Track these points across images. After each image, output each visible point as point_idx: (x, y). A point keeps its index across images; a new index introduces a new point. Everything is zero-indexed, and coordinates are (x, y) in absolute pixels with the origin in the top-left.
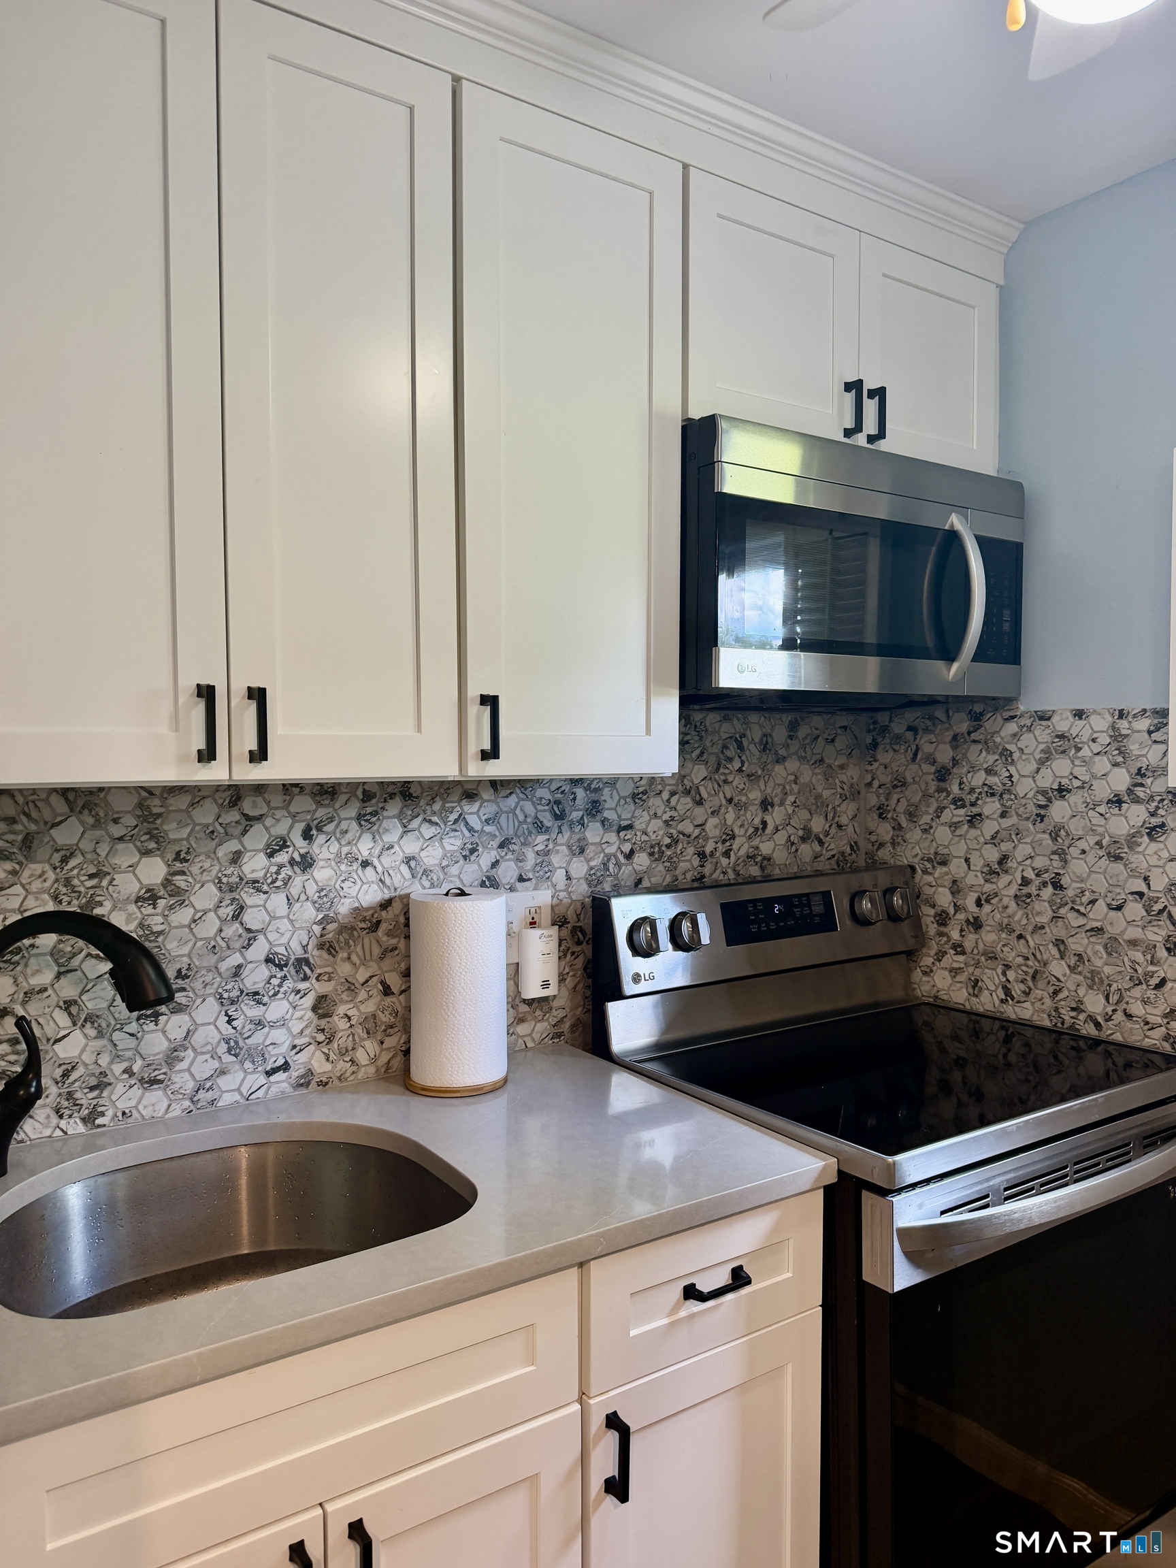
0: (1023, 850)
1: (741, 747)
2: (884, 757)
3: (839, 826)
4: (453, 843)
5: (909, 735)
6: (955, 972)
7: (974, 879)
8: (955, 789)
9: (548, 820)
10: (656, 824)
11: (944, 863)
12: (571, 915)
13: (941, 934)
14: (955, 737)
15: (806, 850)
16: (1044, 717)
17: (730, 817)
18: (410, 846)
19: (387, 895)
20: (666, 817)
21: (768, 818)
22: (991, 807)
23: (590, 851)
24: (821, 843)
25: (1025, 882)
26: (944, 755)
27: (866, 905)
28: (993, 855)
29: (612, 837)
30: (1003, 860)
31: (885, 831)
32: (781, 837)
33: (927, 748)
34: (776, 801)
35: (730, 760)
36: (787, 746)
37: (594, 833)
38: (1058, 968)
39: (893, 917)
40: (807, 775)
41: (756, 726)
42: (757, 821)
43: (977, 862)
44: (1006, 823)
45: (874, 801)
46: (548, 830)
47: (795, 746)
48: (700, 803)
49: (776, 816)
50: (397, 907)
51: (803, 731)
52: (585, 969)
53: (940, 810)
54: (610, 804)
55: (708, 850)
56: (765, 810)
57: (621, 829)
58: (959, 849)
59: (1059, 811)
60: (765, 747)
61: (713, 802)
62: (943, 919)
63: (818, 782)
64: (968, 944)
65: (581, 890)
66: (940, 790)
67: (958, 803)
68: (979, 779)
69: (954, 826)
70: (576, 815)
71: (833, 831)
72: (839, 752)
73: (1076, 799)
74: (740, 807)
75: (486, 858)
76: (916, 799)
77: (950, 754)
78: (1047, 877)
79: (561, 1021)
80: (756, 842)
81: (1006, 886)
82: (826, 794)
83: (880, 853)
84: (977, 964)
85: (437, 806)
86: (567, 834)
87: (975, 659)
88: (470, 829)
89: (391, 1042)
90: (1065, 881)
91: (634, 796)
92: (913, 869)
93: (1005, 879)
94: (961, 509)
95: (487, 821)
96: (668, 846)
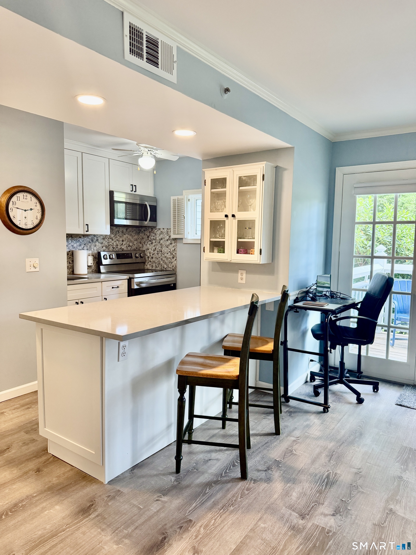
0: (158, 247)
1: (119, 232)
2: (141, 234)
3: (134, 245)
4: (78, 244)
5: (144, 231)
6: (150, 265)
7: (152, 252)
8: (150, 239)
9: (91, 241)
10: (106, 243)
11: (148, 250)
12: (94, 255)
13: (148, 260)
14: (149, 232)
15: (129, 248)
16: (160, 229)
17: (117, 242)
18: (72, 244)
19: (70, 250)
20: (108, 242)
21: (123, 243)
22: (154, 241)
23: (97, 246)
24: (131, 247)
25: (158, 251)
26: (148, 234)
27: (137, 255)
28: (154, 248)
29: (100, 244)
30: (155, 248)
31: (141, 245)
32: (125, 246)
33: (146, 233)
34: (124, 240)
35: (117, 234)
36: (126, 232)
37: (97, 243)
38: (162, 262)
39: (141, 257)
40: (129, 237)
41: (121, 229)
42: (121, 243)
43: (152, 249)
44: (156, 243)
45: (139, 241)
46: (91, 243)
47: (127, 232)
48: (113, 240)
49: (124, 243)
50: (71, 252)
51: (128, 230)
52: (96, 263)
53: (148, 242)
54: (99, 240)
55: (114, 247)
56: (123, 242)
57: (101, 243)
58: (150, 248)
59: (161, 242)
60: (122, 232)
61: (114, 240)
62: (148, 257)
63: (131, 238)
64: (151, 261)
65: (96, 252)
66: (148, 239)
67: (150, 241)
68: (152, 238)
69: (150, 244)
70: (95, 241)
71: (133, 245)
72: (134, 234)
73: (163, 240)
74: (119, 241)
75: (82, 246)
76: (145, 241)
77: (149, 234)
78: (160, 250)
79: (93, 270)
80: (121, 246)
81: (156, 252)
82: (132, 240)
83: (140, 249)
84: (153, 263)
85: (76, 239)
86: (93, 243)
87: (149, 221)
88: (80, 242)
89: (70, 270)
90: (162, 251)
91: (103, 239)
92: (145, 251)
93: (156, 251)
94: (147, 201)
95: (82, 241)
96: (108, 246)
